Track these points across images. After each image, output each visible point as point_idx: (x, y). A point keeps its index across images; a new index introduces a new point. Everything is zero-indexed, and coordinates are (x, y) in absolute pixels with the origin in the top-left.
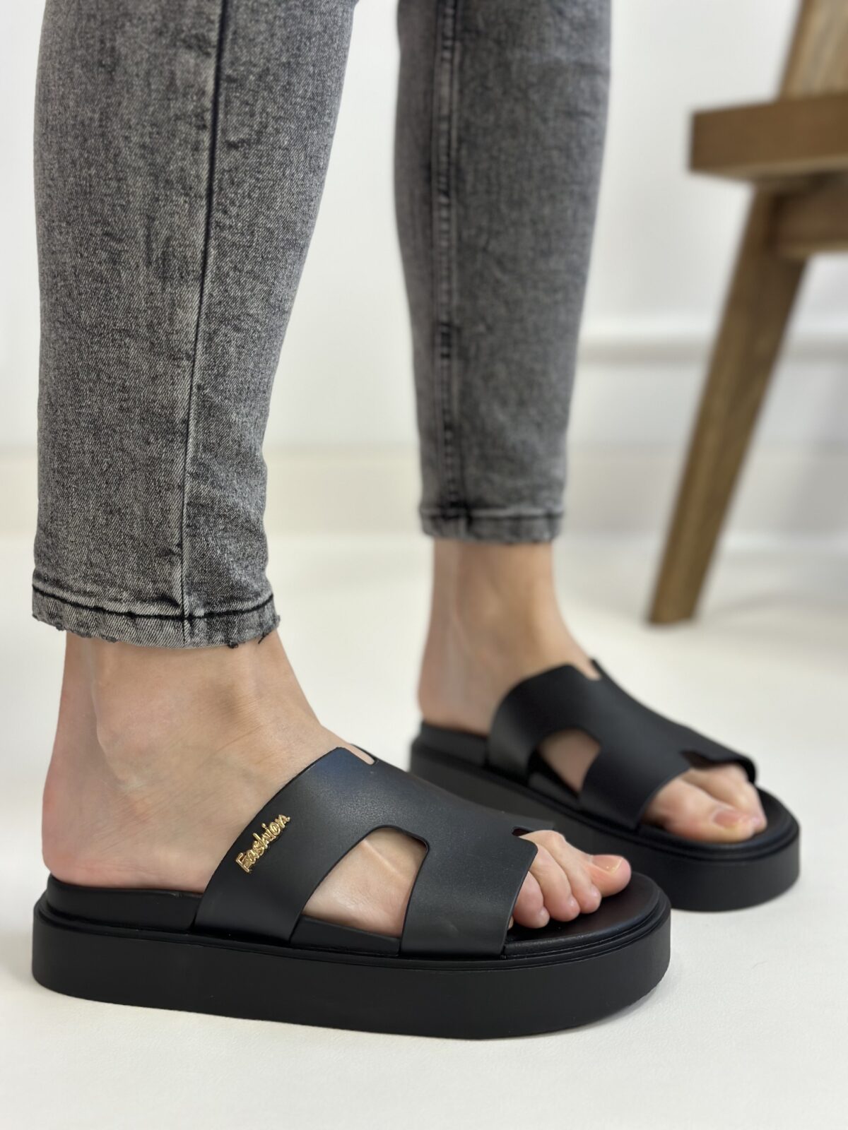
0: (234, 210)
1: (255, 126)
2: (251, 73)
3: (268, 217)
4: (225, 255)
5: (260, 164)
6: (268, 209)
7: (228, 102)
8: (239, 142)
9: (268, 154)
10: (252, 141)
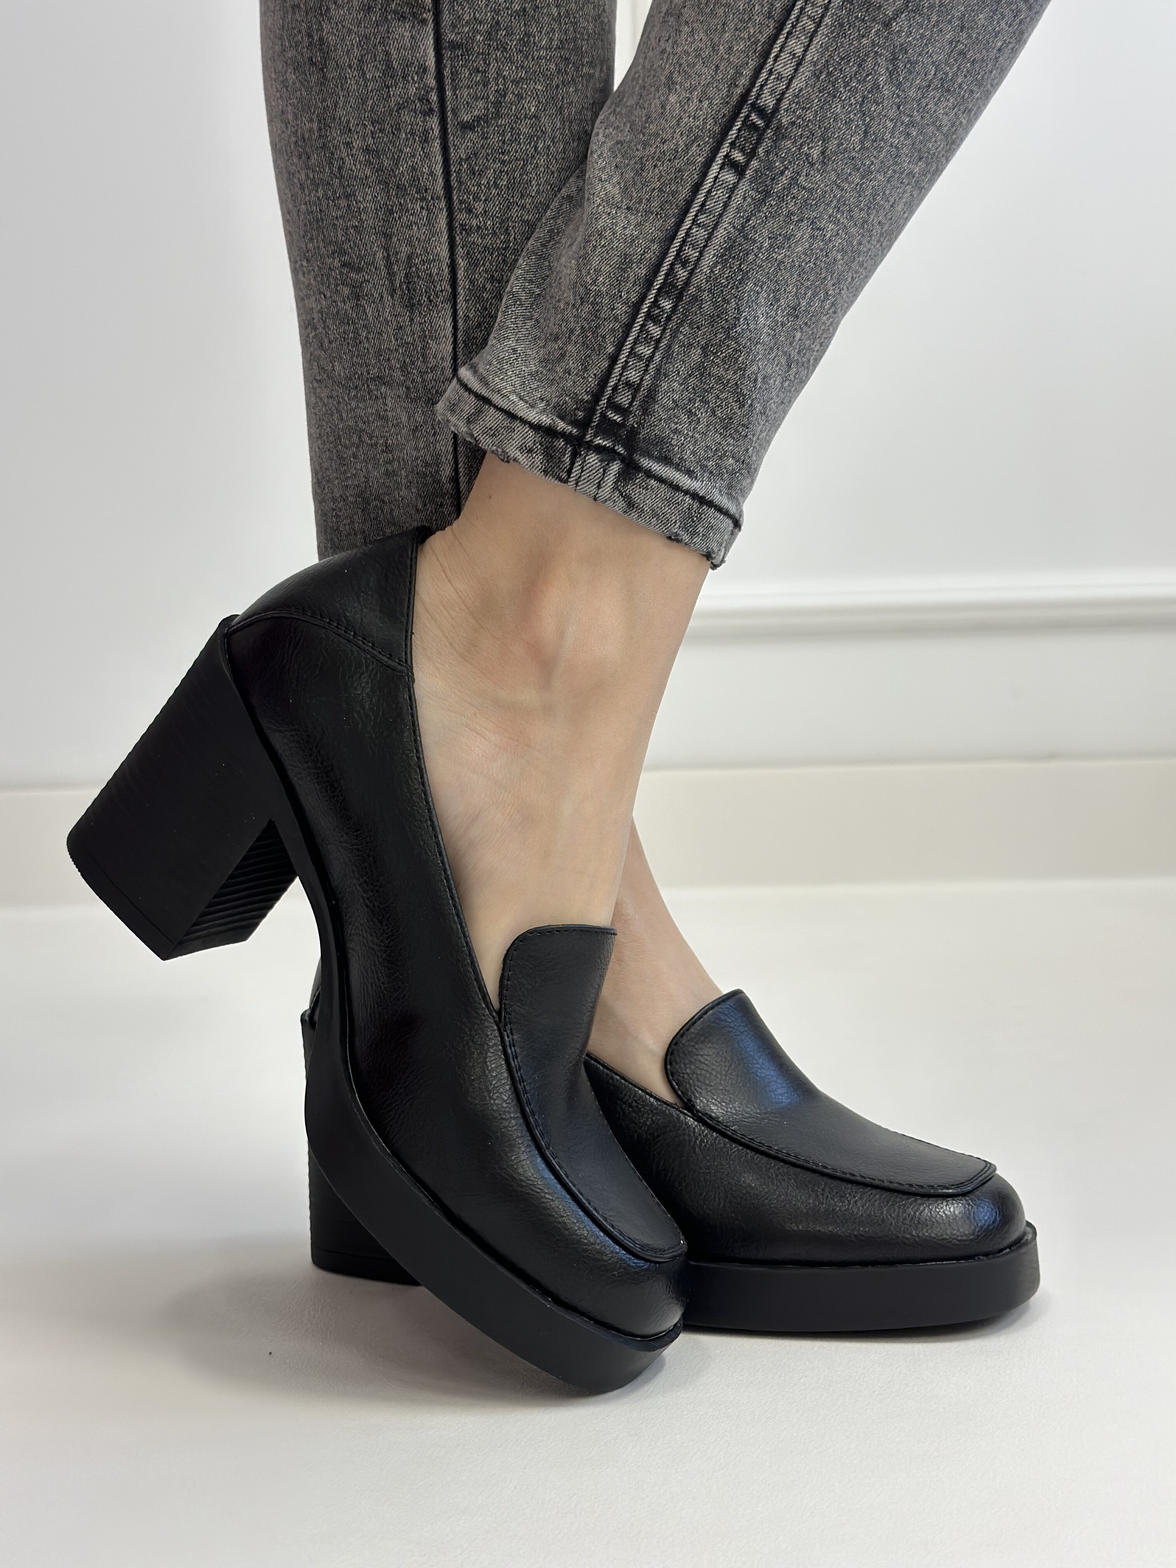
0: (479, 207)
1: (491, 96)
2: (479, 32)
3: (523, 207)
4: (476, 265)
5: (504, 142)
6: (522, 196)
7: (455, 74)
8: (473, 120)
9: (512, 128)
10: (491, 115)
